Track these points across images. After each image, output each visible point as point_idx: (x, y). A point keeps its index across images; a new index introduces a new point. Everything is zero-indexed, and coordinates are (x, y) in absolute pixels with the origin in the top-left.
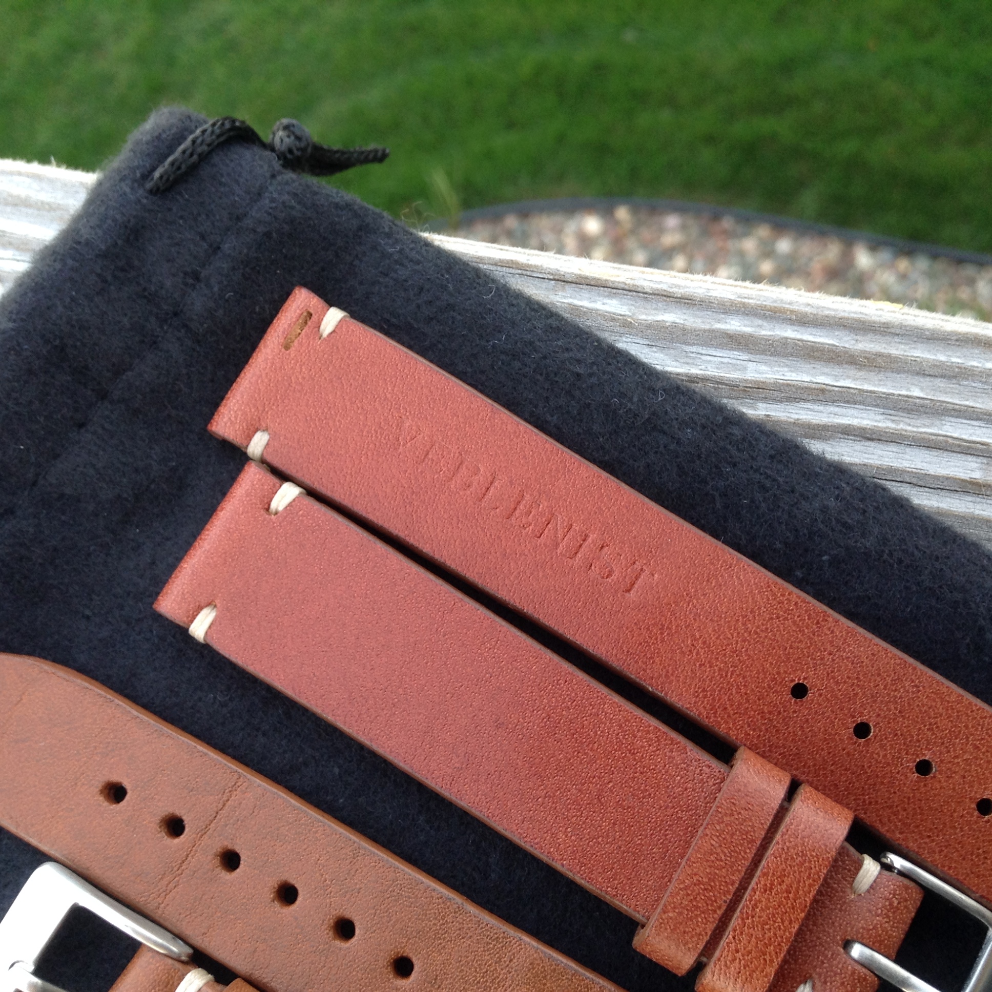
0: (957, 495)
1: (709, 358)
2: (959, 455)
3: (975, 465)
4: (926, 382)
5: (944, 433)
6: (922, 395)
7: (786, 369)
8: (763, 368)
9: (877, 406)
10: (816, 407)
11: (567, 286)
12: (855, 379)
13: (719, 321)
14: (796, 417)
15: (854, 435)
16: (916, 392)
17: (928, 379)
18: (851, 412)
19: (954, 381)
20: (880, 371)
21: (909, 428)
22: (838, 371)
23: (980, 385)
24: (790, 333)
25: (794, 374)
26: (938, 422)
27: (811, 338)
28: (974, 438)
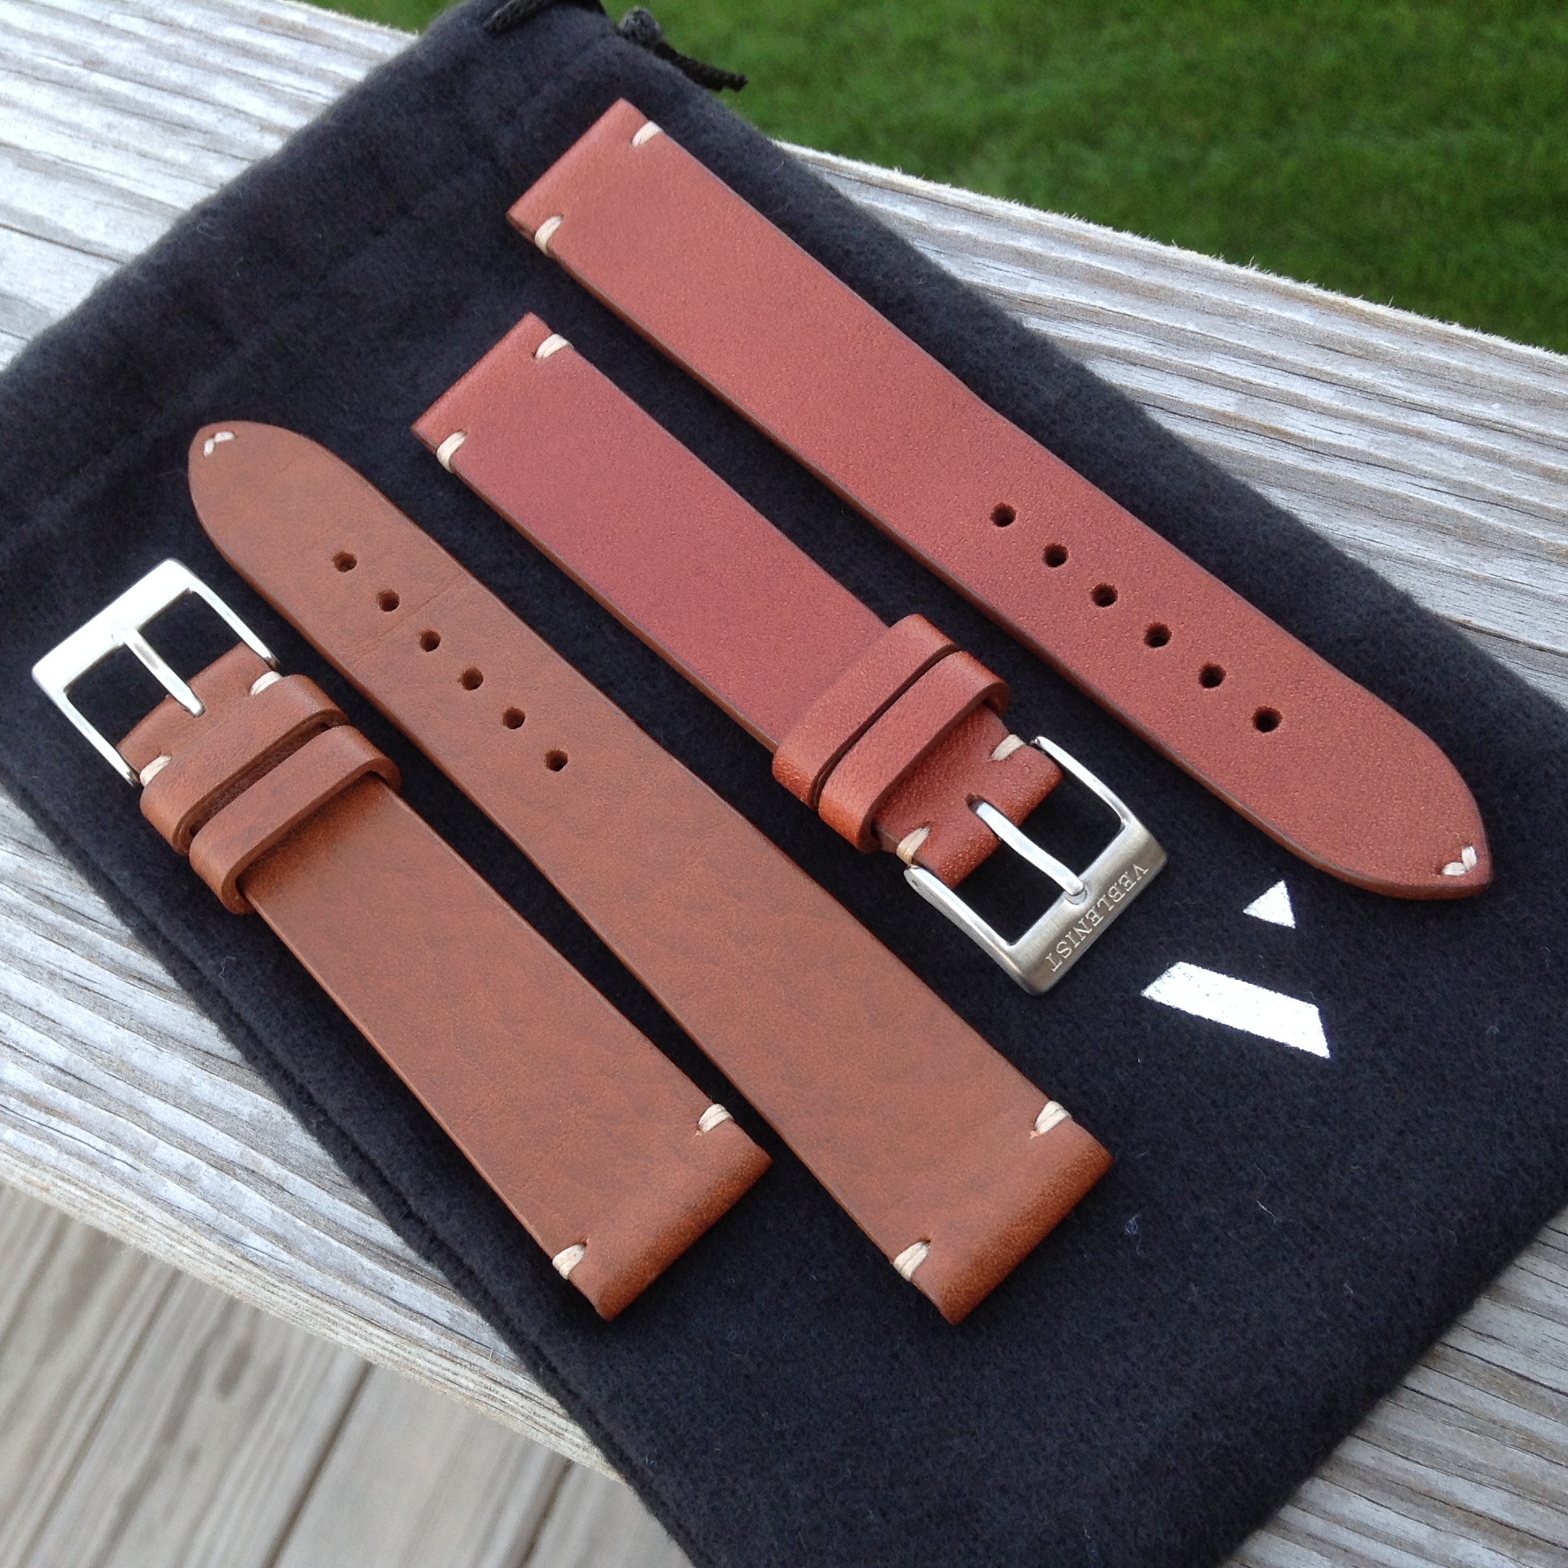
0: (1206, 425)
1: (994, 271)
2: (1219, 389)
3: (1231, 400)
4: (1205, 319)
5: (1209, 367)
6: (1196, 330)
7: (1067, 290)
8: (1044, 286)
9: (1148, 334)
10: (1087, 329)
11: (872, 189)
12: (1133, 308)
13: (1013, 239)
14: (1066, 334)
15: (1118, 358)
16: (1191, 327)
17: (1207, 316)
18: (1119, 337)
19: (1232, 321)
20: (1160, 303)
21: (1175, 358)
22: (1118, 298)
23: (1257, 328)
24: (1080, 258)
25: (1074, 296)
26: (1206, 357)
27: (1100, 265)
28: (1238, 375)
